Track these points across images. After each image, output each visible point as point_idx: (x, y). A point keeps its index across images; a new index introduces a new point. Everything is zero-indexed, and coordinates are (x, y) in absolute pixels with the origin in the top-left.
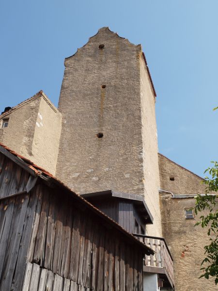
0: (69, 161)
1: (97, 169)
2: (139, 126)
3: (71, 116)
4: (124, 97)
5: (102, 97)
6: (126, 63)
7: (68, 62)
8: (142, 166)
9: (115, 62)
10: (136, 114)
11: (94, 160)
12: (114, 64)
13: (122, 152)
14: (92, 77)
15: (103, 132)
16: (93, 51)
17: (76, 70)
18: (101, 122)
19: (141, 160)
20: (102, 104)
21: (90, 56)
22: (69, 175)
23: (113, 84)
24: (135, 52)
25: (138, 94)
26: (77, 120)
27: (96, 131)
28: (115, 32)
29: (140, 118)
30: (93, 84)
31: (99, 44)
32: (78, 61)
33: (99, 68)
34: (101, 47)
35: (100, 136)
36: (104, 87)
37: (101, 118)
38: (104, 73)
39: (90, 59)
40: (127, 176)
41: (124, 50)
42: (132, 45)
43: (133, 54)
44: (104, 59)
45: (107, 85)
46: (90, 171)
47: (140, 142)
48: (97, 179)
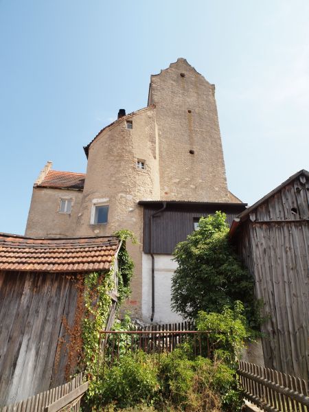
0: (169, 168)
1: (193, 179)
2: (221, 152)
3: (165, 129)
4: (207, 126)
5: (190, 121)
6: (205, 97)
7: (154, 79)
8: (226, 184)
9: (196, 93)
10: (218, 142)
11: (189, 171)
12: (195, 95)
13: (211, 170)
14: (178, 100)
15: (194, 150)
16: (175, 77)
17: (163, 89)
18: (191, 141)
19: (225, 180)
20: (190, 126)
21: (174, 81)
22: (171, 179)
23: (197, 111)
25: (218, 126)
26: (171, 134)
27: (188, 148)
28: (192, 66)
29: (221, 146)
30: (181, 106)
31: (180, 72)
32: (164, 81)
33: (183, 94)
34: (182, 75)
35: (192, 152)
36: (189, 112)
37: (191, 137)
38: (189, 100)
39: (173, 83)
40: (217, 189)
41: (202, 85)
42: (207, 83)
43: (210, 91)
44: (186, 86)
45: (192, 111)
46: (187, 179)
47: (223, 165)
48: (194, 187)
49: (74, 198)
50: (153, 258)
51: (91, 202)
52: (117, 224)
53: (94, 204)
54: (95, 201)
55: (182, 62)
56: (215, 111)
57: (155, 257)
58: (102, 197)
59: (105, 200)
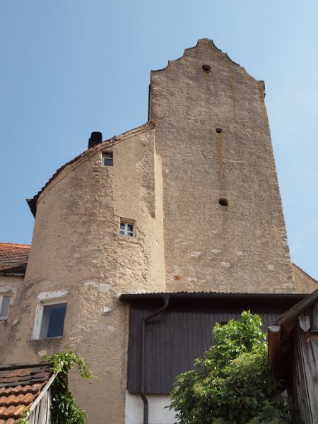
0: (182, 232)
1: (225, 250)
2: (278, 199)
3: (175, 164)
4: (251, 154)
5: (219, 146)
6: (246, 104)
7: (156, 77)
8: (289, 257)
9: (230, 97)
10: (271, 182)
11: (219, 236)
12: (229, 101)
13: (259, 232)
14: (198, 111)
15: (228, 198)
16: (194, 72)
17: (172, 94)
18: (222, 183)
19: (287, 249)
20: (220, 156)
21: (191, 78)
22: (185, 251)
23: (232, 130)
24: (257, 91)
25: (271, 153)
26: (185, 172)
27: (216, 194)
28: (224, 52)
29: (277, 189)
30: (203, 122)
31: (201, 63)
32: (173, 80)
33: (207, 101)
34: (206, 69)
35: (223, 203)
36: (219, 131)
37: (221, 176)
38: (217, 110)
39: (190, 82)
40: (271, 267)
41: (241, 83)
42: (251, 79)
43: (255, 93)
44: (212, 87)
45: (223, 129)
46: (216, 251)
47: (282, 223)
48: (229, 265)
49: (15, 291)
50: (146, 403)
51: (35, 297)
52: (79, 339)
53: (42, 302)
54: (42, 296)
55: (206, 46)
56: (265, 127)
57: (151, 401)
58: (56, 289)
59: (60, 294)
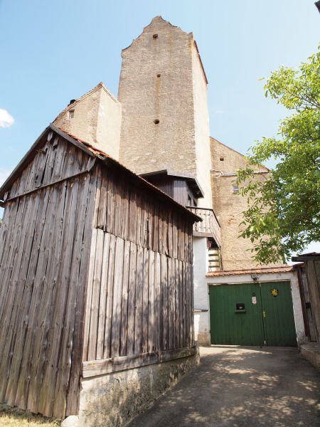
0: (130, 146)
1: (154, 152)
2: (192, 111)
3: (130, 105)
4: (178, 85)
5: (157, 86)
6: (179, 52)
7: (124, 53)
8: (194, 148)
9: (168, 51)
10: (189, 101)
11: (152, 144)
12: (168, 54)
13: (176, 136)
14: (147, 67)
15: (160, 119)
16: (147, 41)
17: (133, 61)
18: (157, 109)
19: (194, 143)
20: (158, 92)
21: (145, 47)
22: (130, 158)
23: (167, 73)
24: (187, 41)
25: (191, 82)
26: (135, 108)
27: (153, 118)
28: (168, 21)
29: (192, 104)
30: (149, 74)
31: (153, 34)
32: (134, 52)
33: (154, 58)
34: (155, 37)
35: (157, 122)
36: (159, 76)
37: (157, 105)
38: (159, 63)
39: (145, 49)
40: (181, 157)
41: (177, 39)
42: (184, 34)
43: (185, 43)
44: (158, 48)
45: (161, 74)
46: (148, 154)
47: (193, 126)
48: (155, 161)
